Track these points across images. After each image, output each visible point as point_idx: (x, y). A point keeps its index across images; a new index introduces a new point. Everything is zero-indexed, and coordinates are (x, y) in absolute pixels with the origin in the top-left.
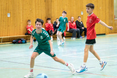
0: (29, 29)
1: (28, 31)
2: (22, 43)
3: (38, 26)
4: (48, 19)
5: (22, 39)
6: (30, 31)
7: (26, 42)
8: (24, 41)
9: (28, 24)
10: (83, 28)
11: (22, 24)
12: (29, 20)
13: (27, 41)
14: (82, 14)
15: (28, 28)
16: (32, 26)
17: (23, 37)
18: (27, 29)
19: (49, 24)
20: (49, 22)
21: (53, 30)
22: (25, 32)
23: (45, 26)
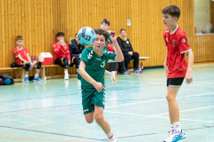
0: (19, 56)
1: (18, 59)
2: (4, 84)
3: (99, 42)
4: (60, 34)
5: (5, 76)
6: (21, 58)
7: (12, 83)
8: (8, 81)
9: (16, 45)
10: (131, 53)
11: (4, 45)
12: (19, 37)
13: (15, 80)
14: (129, 24)
15: (17, 53)
16: (25, 49)
17: (7, 72)
18: (15, 55)
19: (62, 47)
20: (62, 41)
21: (69, 56)
22: (11, 61)
23: (53, 49)
